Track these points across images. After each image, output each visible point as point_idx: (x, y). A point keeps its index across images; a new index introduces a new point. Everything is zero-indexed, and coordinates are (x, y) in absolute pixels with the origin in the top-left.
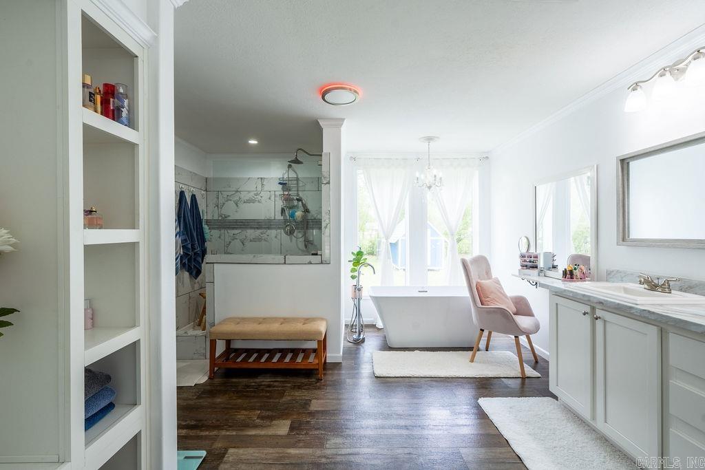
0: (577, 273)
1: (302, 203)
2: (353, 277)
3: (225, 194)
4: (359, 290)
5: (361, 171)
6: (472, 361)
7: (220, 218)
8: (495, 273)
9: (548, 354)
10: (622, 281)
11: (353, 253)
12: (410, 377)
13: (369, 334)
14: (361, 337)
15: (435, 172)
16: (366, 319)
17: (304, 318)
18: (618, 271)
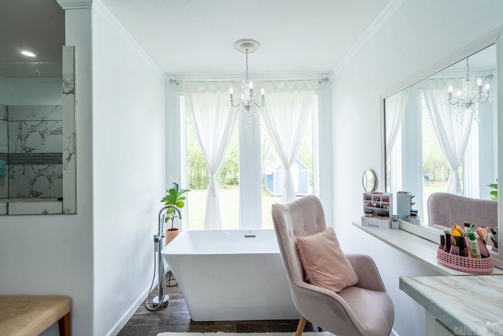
3: (29, 124)
7: (24, 152)
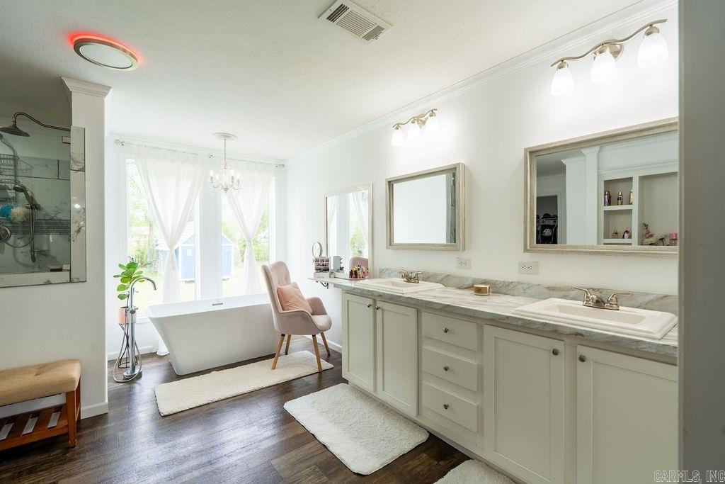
0: (360, 273)
1: (27, 195)
2: (121, 297)
4: (133, 312)
5: (134, 161)
6: (274, 368)
8: (293, 278)
9: (341, 347)
10: (389, 276)
11: (120, 266)
12: (208, 404)
13: (147, 366)
14: (137, 372)
15: (232, 173)
16: (143, 348)
17: (35, 366)
18: (387, 269)
